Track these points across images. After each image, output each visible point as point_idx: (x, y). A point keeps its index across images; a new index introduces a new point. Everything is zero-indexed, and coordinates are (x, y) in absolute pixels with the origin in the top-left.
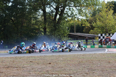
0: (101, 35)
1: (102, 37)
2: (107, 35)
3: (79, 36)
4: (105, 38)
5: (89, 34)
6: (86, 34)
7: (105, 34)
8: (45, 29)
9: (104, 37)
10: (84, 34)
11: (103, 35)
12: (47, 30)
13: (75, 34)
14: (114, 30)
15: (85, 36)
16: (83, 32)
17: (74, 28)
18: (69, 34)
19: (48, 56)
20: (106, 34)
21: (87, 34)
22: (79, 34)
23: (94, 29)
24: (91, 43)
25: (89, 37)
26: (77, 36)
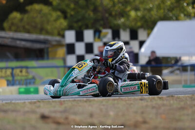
0: (80, 37)
1: (80, 48)
2: (105, 36)
4: (96, 51)
7: (97, 33)
9: (89, 48)
20: (100, 32)
23: (29, 8)
24: (34, 78)
25: (22, 46)
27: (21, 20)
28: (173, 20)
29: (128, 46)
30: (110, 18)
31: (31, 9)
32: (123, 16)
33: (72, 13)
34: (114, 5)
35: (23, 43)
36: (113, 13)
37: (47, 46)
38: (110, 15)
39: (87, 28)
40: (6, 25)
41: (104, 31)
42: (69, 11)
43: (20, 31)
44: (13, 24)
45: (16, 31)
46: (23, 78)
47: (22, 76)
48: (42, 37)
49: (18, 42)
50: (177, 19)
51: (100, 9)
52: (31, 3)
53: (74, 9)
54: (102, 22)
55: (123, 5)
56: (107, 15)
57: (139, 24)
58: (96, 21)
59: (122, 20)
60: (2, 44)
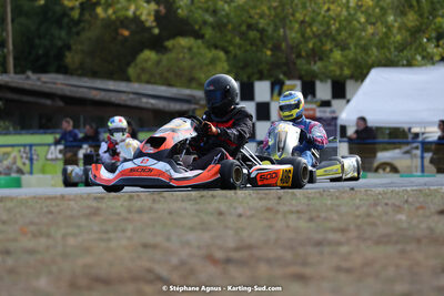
3: (64, 98)
6: (111, 85)
10: (99, 83)
11: (262, 90)
14: (344, 47)
15: (114, 98)
20: (281, 84)
22: (60, 83)
23: (169, 44)
25: (149, 106)
26: (49, 102)
27: (158, 63)
28: (403, 66)
29: (328, 109)
30: (299, 62)
31: (174, 46)
32: (321, 59)
33: (238, 52)
34: (305, 39)
35: (153, 101)
36: (303, 54)
37: (193, 106)
38: (299, 56)
39: (261, 78)
40: (131, 71)
41: (288, 83)
42: (231, 48)
43: (155, 83)
44: (143, 70)
45: (148, 82)
48: (187, 92)
49: (144, 100)
50: (410, 64)
51: (284, 45)
52: (173, 36)
53: (240, 47)
54: (285, 68)
55: (321, 41)
56: (294, 56)
57: (347, 72)
58: (275, 66)
59: (319, 64)
60: (117, 102)
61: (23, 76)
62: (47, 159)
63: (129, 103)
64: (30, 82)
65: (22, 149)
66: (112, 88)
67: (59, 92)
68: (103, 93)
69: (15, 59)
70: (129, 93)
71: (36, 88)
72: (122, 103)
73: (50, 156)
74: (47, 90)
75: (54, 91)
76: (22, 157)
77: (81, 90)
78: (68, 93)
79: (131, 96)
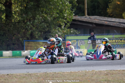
3: (97, 24)
5: (121, 20)
6: (113, 20)
8: (8, 5)
10: (110, 19)
12: (16, 8)
13: (86, 18)
15: (112, 24)
16: (106, 15)
17: (84, 4)
18: (74, 20)
19: (16, 76)
21: (117, 20)
22: (96, 19)
25: (122, 27)
26: (91, 25)
46: (122, 43)
47: (121, 42)
49: (121, 25)
60: (112, 25)
61: (84, 17)
62: (88, 44)
63: (116, 26)
64: (86, 19)
65: (80, 41)
66: (113, 21)
67: (94, 22)
68: (109, 22)
69: (88, 11)
70: (117, 22)
71: (87, 21)
72: (114, 25)
73: (89, 43)
74: (90, 21)
75: (93, 22)
76: (79, 43)
77: (102, 21)
78: (97, 22)
79: (118, 23)
